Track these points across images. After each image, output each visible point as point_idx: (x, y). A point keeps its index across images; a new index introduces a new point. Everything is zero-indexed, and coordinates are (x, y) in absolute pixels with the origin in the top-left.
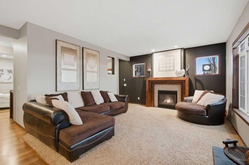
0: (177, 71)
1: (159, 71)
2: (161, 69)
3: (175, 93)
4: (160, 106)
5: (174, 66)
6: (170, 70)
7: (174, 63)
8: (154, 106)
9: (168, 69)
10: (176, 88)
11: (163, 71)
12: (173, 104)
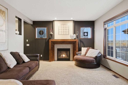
0: (71, 35)
1: (59, 34)
2: (60, 33)
3: (69, 50)
4: (59, 60)
5: (69, 32)
6: (66, 34)
7: (69, 30)
8: (54, 61)
9: (65, 33)
10: (69, 46)
11: (61, 34)
12: (67, 58)
